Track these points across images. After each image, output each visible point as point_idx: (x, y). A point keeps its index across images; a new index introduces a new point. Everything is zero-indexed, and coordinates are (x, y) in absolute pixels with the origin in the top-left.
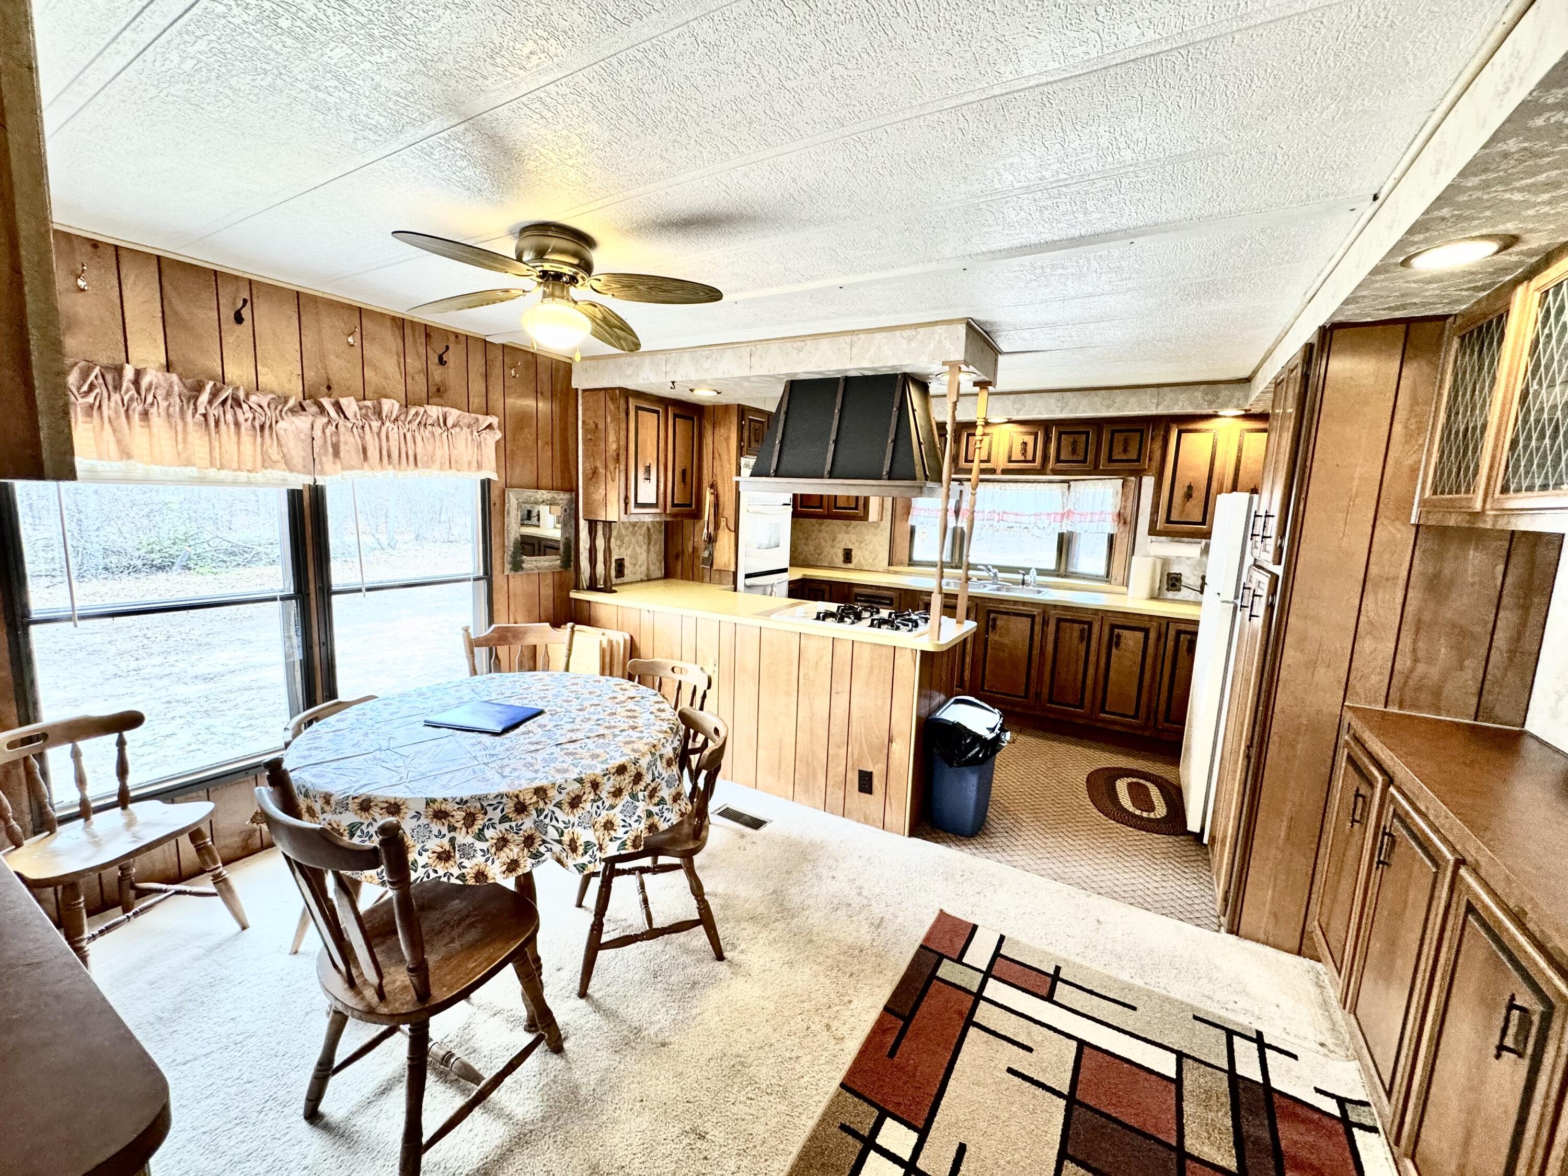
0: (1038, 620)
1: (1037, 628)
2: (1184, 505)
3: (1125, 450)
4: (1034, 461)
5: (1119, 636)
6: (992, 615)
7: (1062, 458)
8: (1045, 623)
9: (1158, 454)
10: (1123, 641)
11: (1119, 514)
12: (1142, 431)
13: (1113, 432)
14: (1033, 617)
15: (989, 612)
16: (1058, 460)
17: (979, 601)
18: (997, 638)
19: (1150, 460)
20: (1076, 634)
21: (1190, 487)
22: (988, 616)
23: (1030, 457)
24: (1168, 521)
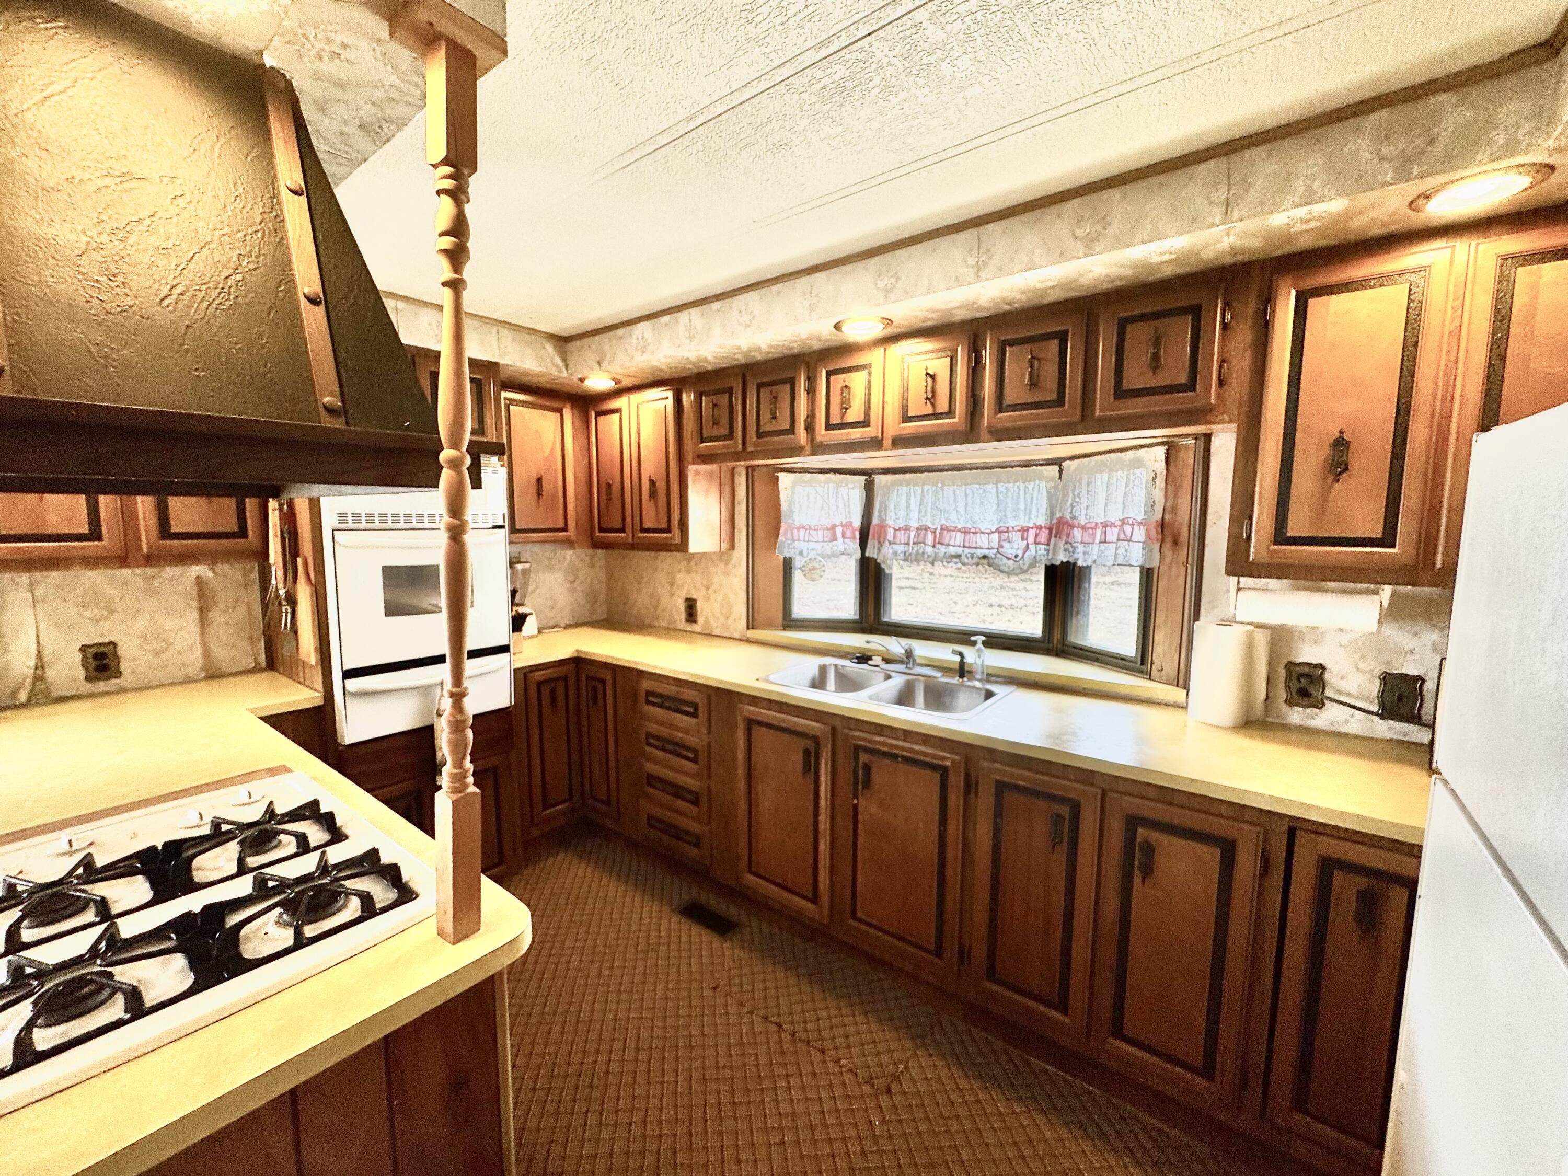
0: (956, 781)
1: (955, 799)
2: (1325, 495)
3: (1155, 363)
4: (950, 413)
5: (1149, 850)
6: (864, 758)
7: (1009, 399)
8: (970, 786)
9: (1242, 364)
10: (1161, 862)
11: (1163, 524)
12: (1196, 312)
13: (1123, 325)
14: (944, 772)
15: (857, 749)
16: (1000, 405)
17: (838, 724)
18: (874, 809)
19: (1221, 383)
20: (1042, 828)
21: (1341, 444)
22: (856, 758)
23: (943, 406)
24: (1281, 537)
